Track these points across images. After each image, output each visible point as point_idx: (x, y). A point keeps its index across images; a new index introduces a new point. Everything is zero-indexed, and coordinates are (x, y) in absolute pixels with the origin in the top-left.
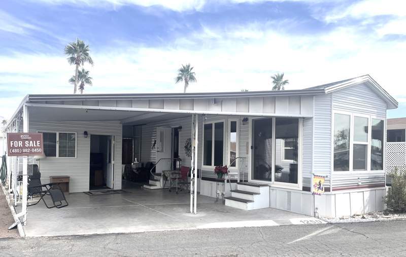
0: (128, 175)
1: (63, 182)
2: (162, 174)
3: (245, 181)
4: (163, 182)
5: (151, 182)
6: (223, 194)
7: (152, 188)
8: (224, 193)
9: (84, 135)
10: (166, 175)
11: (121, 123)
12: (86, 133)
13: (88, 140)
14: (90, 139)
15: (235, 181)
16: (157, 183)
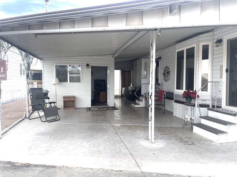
0: (126, 95)
1: (70, 100)
2: (144, 96)
3: (218, 107)
4: (145, 102)
5: (137, 101)
6: (191, 119)
7: (136, 106)
8: (193, 118)
9: (86, 67)
10: (147, 97)
11: (113, 57)
12: (88, 65)
13: (90, 70)
14: (91, 69)
15: (207, 106)
16: (141, 103)
